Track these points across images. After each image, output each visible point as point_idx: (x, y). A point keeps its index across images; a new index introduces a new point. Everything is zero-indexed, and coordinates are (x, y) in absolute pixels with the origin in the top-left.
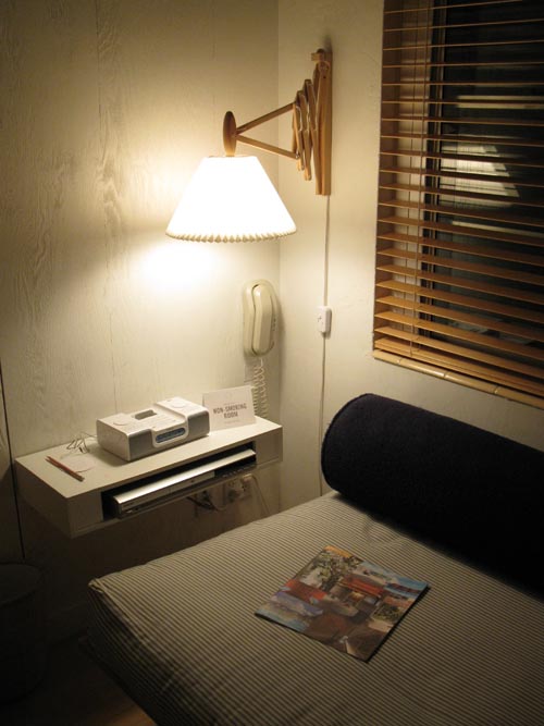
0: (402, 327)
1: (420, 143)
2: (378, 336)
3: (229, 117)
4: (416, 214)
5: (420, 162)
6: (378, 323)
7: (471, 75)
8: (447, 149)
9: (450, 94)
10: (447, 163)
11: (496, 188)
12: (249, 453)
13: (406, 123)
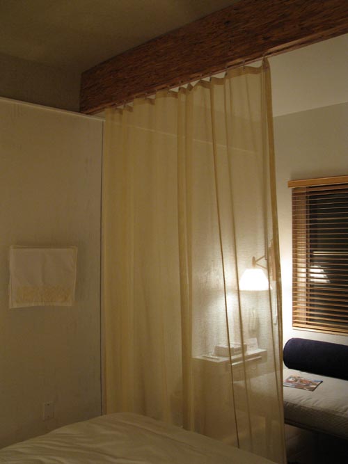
0: (301, 319)
1: (304, 265)
2: (294, 322)
3: (254, 258)
4: (304, 285)
5: (304, 270)
6: (294, 318)
7: (316, 246)
8: (312, 267)
9: (311, 251)
10: (312, 270)
11: (325, 281)
12: (259, 357)
13: (300, 259)
